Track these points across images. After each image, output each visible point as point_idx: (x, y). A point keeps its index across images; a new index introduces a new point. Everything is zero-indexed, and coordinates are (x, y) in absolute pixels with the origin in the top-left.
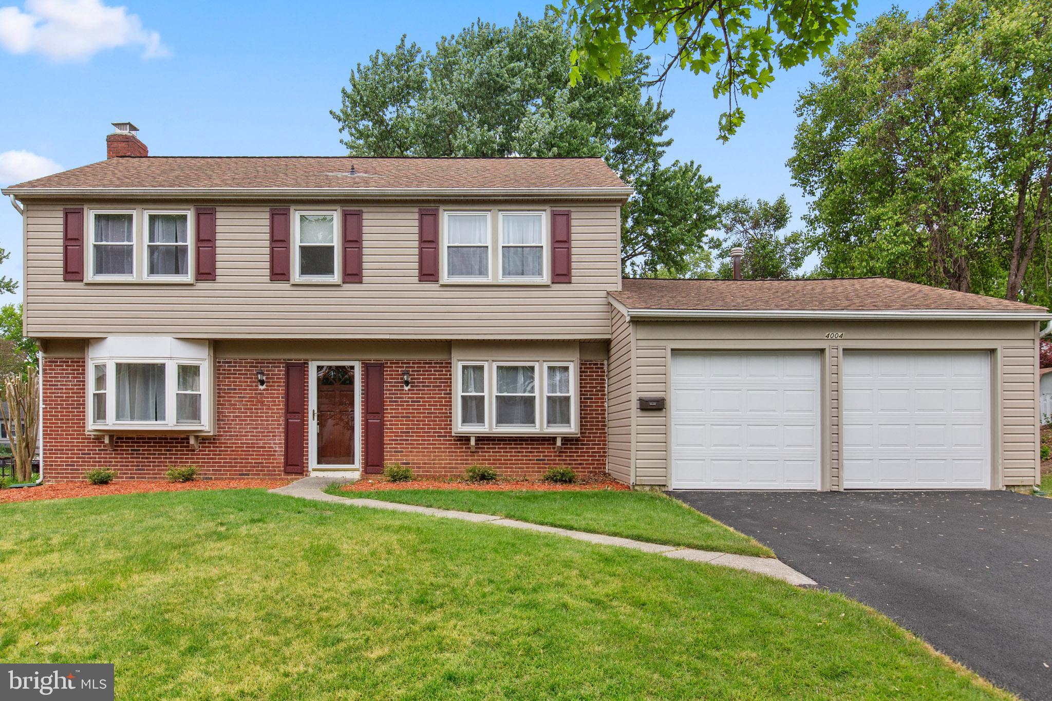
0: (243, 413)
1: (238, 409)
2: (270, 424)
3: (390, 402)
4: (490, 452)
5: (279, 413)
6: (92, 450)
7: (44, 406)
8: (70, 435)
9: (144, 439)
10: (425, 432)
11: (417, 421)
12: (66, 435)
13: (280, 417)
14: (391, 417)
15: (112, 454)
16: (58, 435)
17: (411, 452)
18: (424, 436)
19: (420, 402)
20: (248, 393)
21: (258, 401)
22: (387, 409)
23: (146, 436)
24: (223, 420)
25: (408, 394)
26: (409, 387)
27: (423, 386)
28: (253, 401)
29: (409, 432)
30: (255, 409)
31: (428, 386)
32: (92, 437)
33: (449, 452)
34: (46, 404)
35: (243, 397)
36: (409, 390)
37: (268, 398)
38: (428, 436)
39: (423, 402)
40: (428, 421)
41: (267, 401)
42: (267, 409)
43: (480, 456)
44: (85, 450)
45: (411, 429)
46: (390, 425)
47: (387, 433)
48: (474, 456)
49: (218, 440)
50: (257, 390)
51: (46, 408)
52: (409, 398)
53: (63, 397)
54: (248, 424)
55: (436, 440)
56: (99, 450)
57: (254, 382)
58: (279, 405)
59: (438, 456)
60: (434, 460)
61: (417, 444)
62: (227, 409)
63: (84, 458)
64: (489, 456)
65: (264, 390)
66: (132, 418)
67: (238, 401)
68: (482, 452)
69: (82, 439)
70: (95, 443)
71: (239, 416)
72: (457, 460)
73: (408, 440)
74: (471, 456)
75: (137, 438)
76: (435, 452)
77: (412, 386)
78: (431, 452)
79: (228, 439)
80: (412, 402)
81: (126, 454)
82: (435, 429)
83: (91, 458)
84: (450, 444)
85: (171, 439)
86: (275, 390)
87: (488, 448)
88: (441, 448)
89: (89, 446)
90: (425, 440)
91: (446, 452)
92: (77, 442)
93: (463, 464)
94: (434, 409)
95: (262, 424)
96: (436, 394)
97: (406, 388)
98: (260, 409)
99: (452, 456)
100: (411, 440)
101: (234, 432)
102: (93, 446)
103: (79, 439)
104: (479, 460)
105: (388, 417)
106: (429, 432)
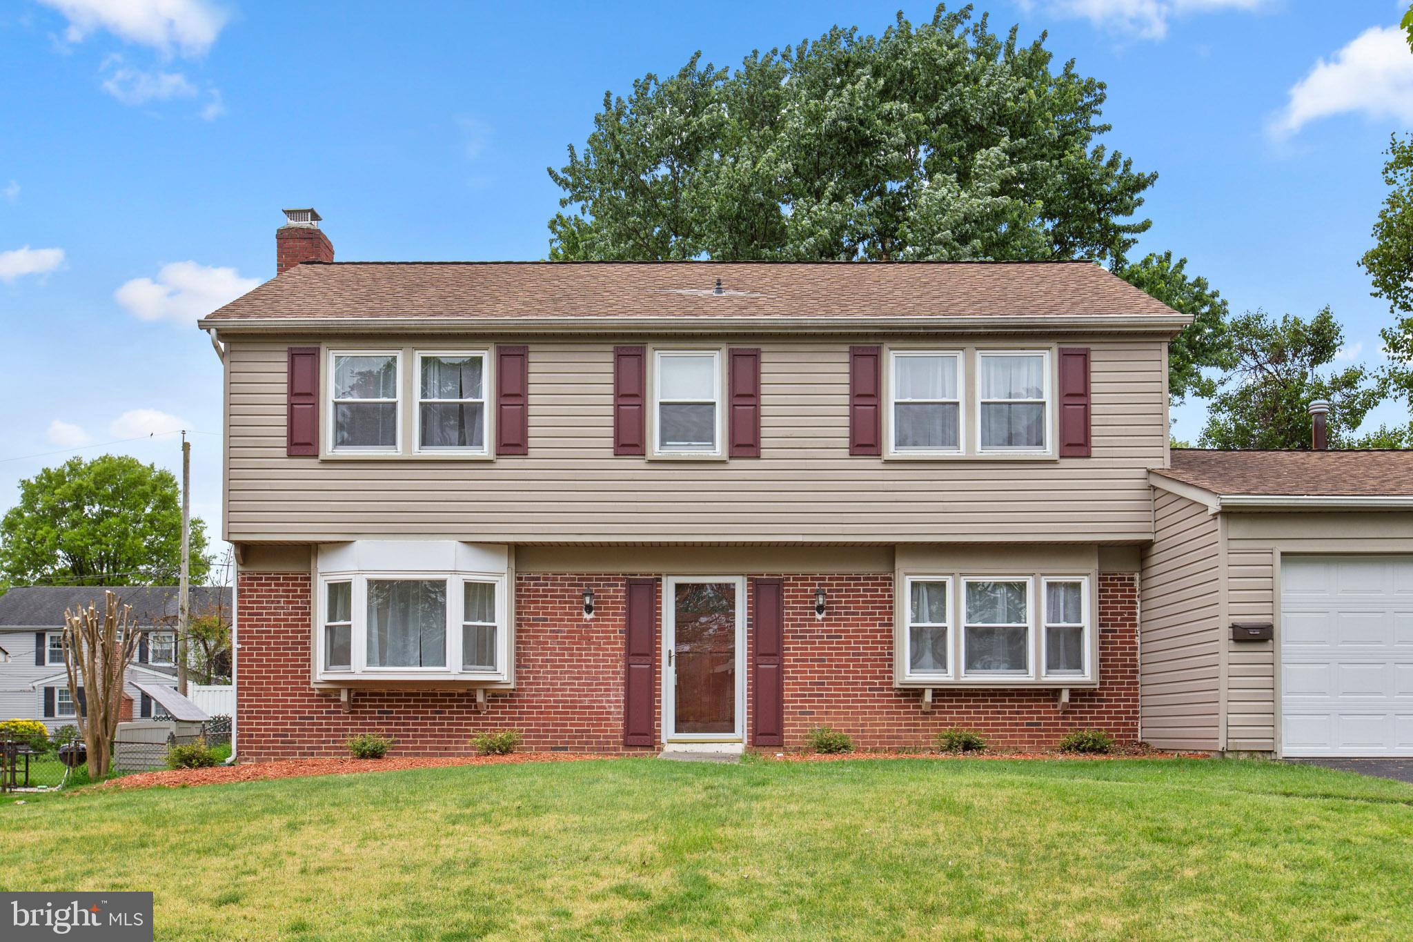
0: (557, 655)
1: (549, 649)
2: (602, 673)
3: (793, 637)
4: (952, 713)
5: (615, 655)
6: (315, 712)
7: (240, 646)
8: (282, 689)
9: (400, 694)
10: (849, 684)
11: (837, 666)
12: (275, 689)
13: (617, 661)
14: (795, 660)
15: (347, 718)
16: (262, 689)
17: (826, 713)
18: (847, 690)
19: (841, 637)
20: (566, 626)
21: (582, 638)
22: (788, 649)
23: (402, 690)
24: (525, 666)
25: (822, 625)
26: (823, 615)
27: (846, 614)
28: (574, 638)
29: (823, 684)
30: (578, 649)
31: (853, 614)
32: (317, 692)
33: (888, 713)
34: (243, 643)
35: (558, 632)
36: (824, 619)
37: (598, 632)
38: (853, 690)
39: (846, 637)
40: (854, 666)
41: (597, 638)
42: (596, 649)
43: (937, 719)
44: (304, 712)
45: (827, 678)
46: (793, 672)
47: (788, 684)
48: (927, 719)
49: (518, 696)
50: (580, 620)
51: (243, 649)
52: (823, 631)
53: (269, 632)
54: (566, 672)
55: (868, 695)
56: (327, 712)
57: (576, 608)
58: (616, 643)
59: (870, 719)
60: (862, 725)
61: (837, 701)
62: (532, 649)
63: (304, 724)
64: (951, 719)
65: (592, 620)
66: (382, 664)
67: (550, 637)
68: (940, 713)
69: (301, 695)
70: (321, 701)
71: (552, 661)
72: (900, 725)
73: (822, 695)
74: (923, 719)
75: (388, 694)
76: (865, 713)
77: (828, 614)
78: (858, 713)
79: (534, 695)
80: (828, 637)
81: (371, 718)
82: (865, 678)
83: (314, 724)
84: (888, 701)
85: (442, 695)
86: (608, 620)
87: (949, 707)
88: (874, 707)
89: (312, 706)
90: (849, 695)
91: (882, 713)
92: (292, 701)
93: (909, 731)
94: (864, 648)
95: (588, 673)
96: (867, 625)
97: (819, 617)
98: (585, 649)
99: (893, 719)
100: (827, 695)
101: (544, 684)
102: (318, 707)
103: (295, 695)
104: (935, 725)
105: (789, 660)
106: (856, 683)
